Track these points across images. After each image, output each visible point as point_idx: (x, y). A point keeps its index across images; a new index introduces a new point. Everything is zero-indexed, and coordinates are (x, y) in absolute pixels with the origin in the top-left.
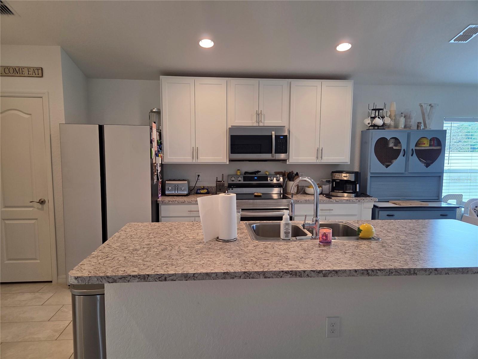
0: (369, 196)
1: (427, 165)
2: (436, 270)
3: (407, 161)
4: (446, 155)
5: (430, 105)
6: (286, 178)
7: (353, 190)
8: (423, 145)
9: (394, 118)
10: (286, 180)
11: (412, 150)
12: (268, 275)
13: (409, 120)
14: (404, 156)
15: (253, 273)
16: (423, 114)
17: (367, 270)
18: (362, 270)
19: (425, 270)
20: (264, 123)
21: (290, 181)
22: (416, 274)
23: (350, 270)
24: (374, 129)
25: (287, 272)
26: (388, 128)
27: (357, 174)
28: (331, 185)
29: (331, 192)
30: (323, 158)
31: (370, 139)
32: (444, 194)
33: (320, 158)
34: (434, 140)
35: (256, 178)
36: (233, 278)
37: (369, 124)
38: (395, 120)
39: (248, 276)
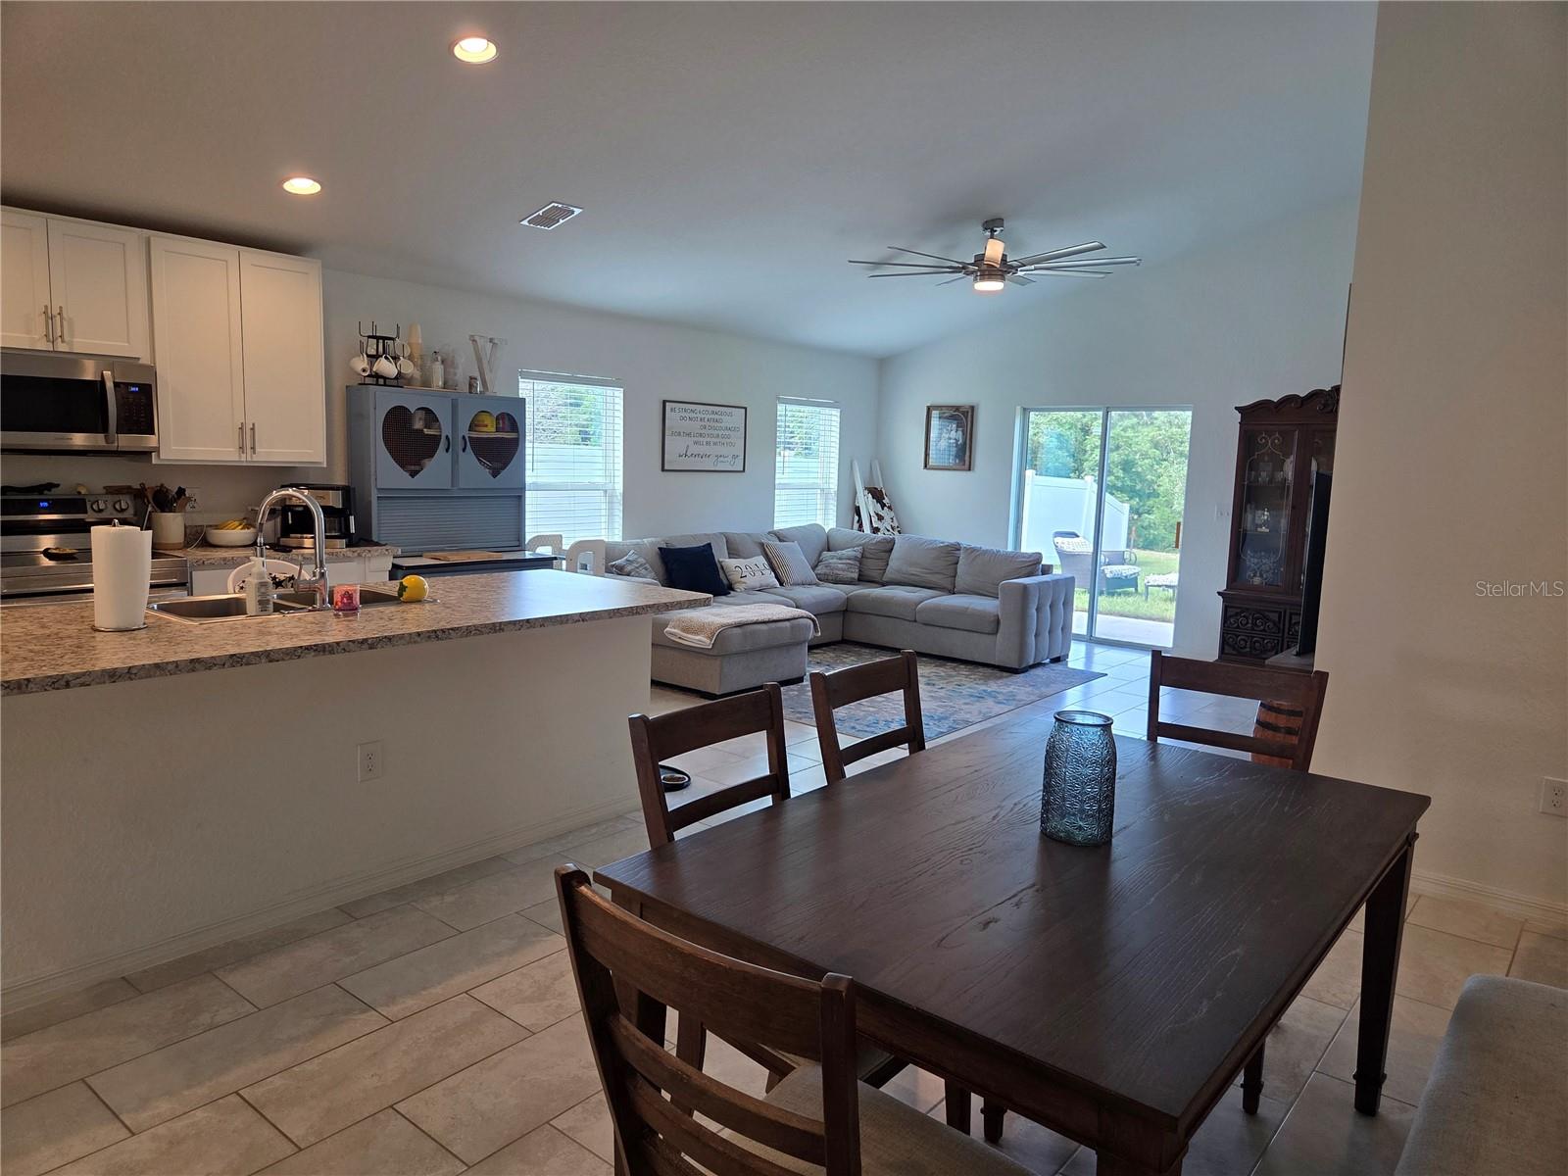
0: (377, 544)
1: (495, 474)
2: (528, 621)
3: (455, 462)
4: (528, 451)
5: (491, 340)
6: (149, 503)
7: (340, 530)
8: (485, 429)
9: (419, 362)
10: (150, 509)
11: (464, 437)
12: (276, 656)
13: (452, 370)
14: (447, 451)
15: (247, 656)
16: (479, 360)
17: (435, 631)
18: (428, 632)
19: (514, 623)
20: (71, 344)
21: (163, 511)
22: (503, 630)
23: (410, 634)
24: (377, 384)
25: (308, 648)
26: (409, 384)
27: (347, 492)
28: (279, 520)
29: (282, 536)
30: (257, 450)
31: (372, 410)
32: (528, 537)
33: (249, 451)
34: (503, 419)
35: (46, 504)
36: (210, 668)
37: (364, 370)
38: (421, 366)
39: (238, 662)
